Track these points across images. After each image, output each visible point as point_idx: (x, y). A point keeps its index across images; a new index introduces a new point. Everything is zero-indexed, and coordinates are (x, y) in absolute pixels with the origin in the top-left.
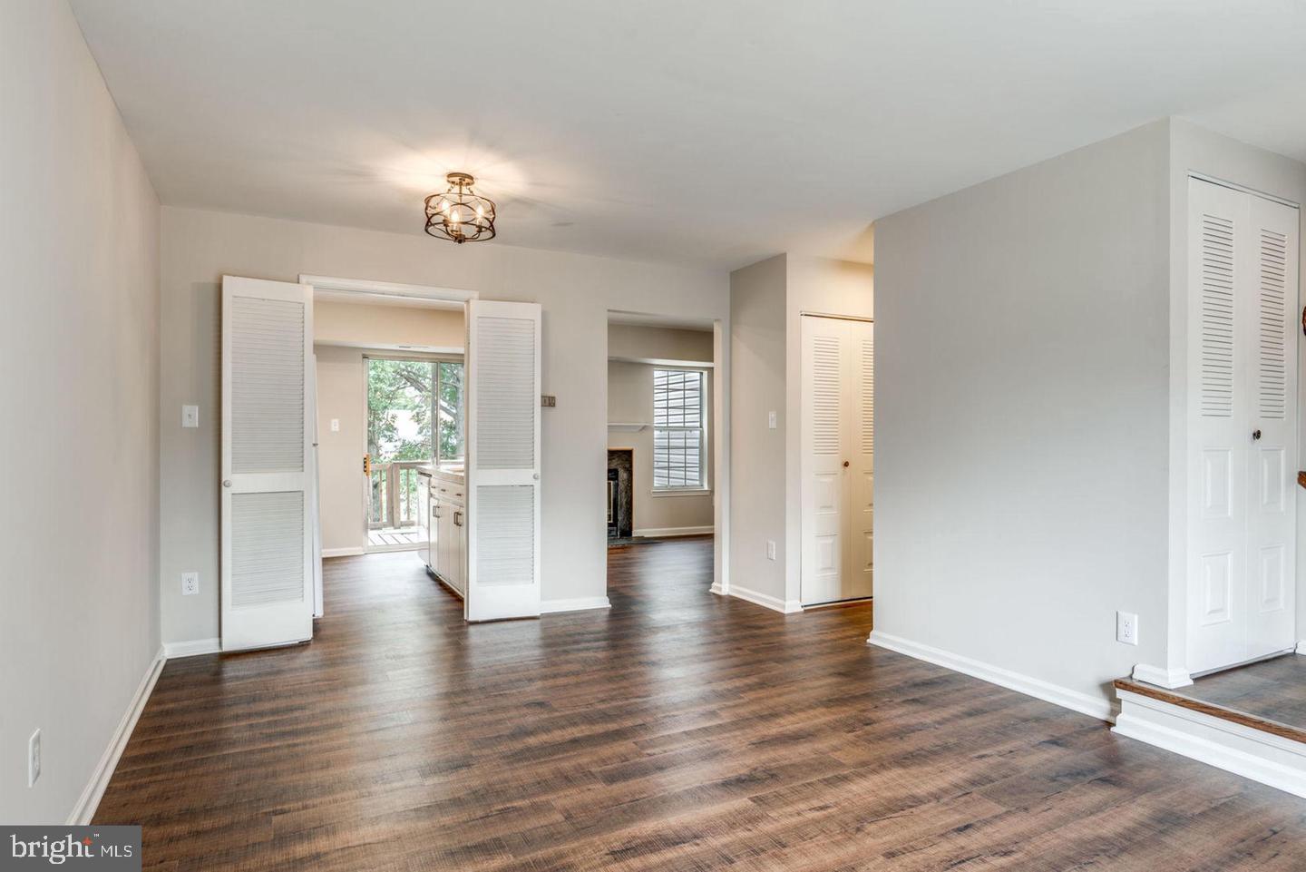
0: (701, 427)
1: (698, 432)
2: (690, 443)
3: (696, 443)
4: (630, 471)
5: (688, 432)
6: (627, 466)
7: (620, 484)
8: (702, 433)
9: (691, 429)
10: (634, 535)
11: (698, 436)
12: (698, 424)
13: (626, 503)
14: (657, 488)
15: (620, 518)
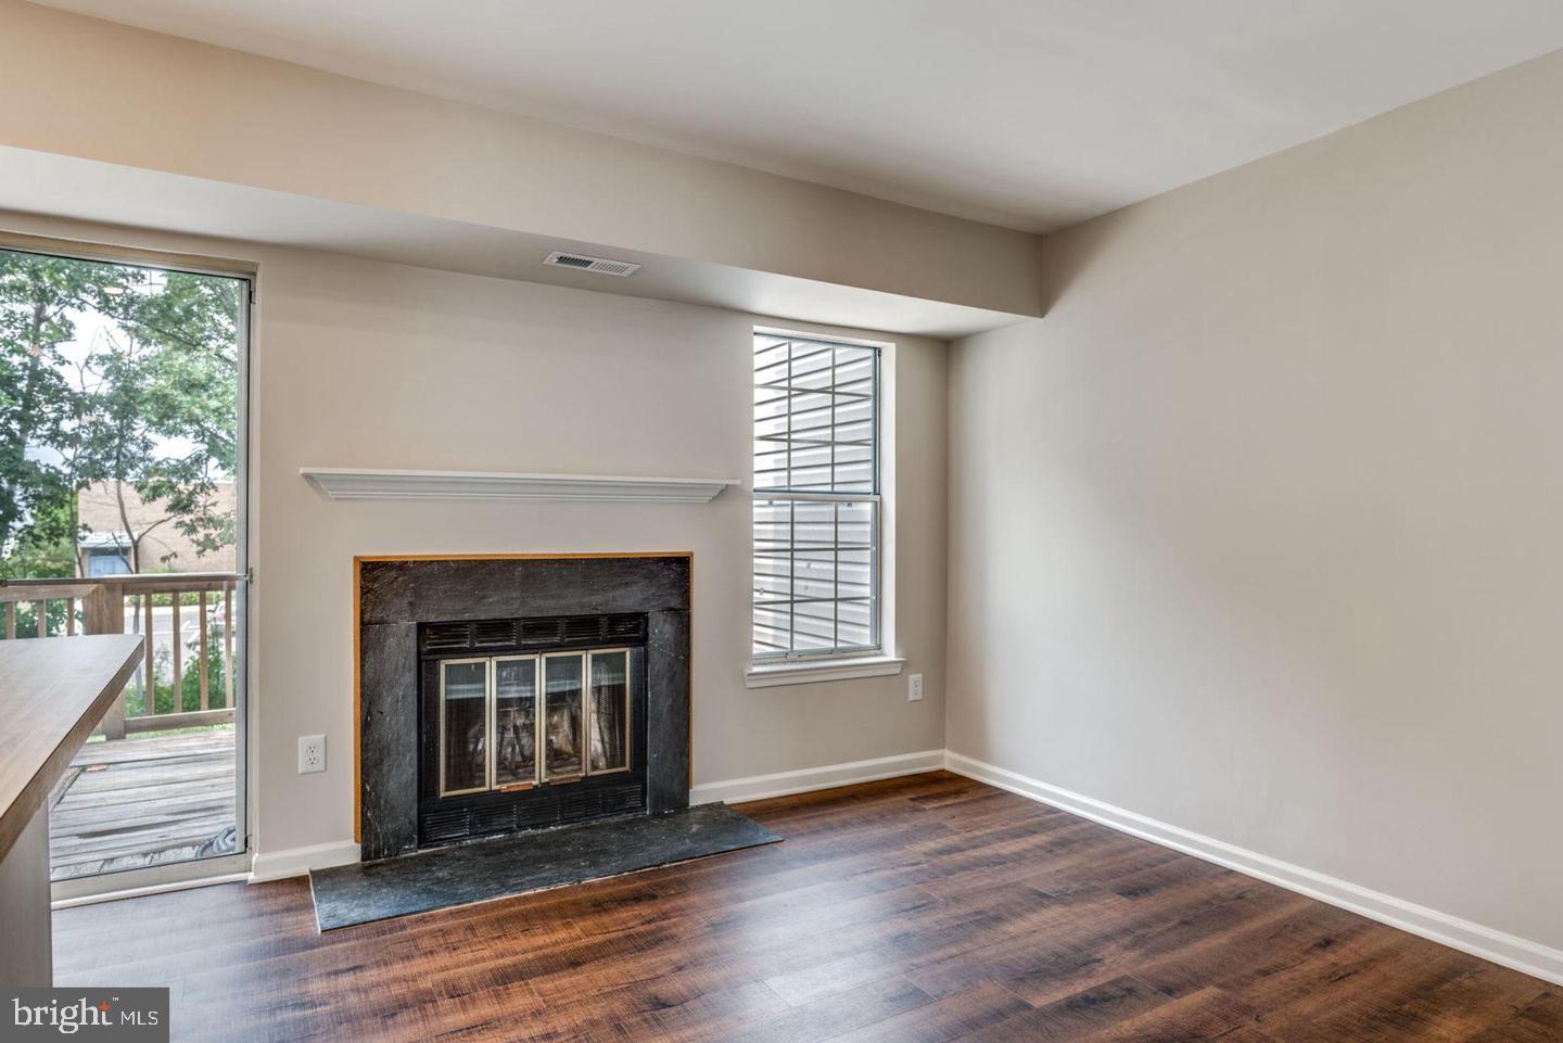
0: (877, 492)
1: (868, 508)
2: (847, 533)
3: (865, 533)
4: (682, 616)
5: (842, 508)
6: (675, 603)
7: (654, 656)
8: (878, 509)
9: (851, 499)
10: (692, 803)
11: (869, 518)
12: (869, 487)
13: (672, 708)
14: (764, 659)
15: (651, 756)
